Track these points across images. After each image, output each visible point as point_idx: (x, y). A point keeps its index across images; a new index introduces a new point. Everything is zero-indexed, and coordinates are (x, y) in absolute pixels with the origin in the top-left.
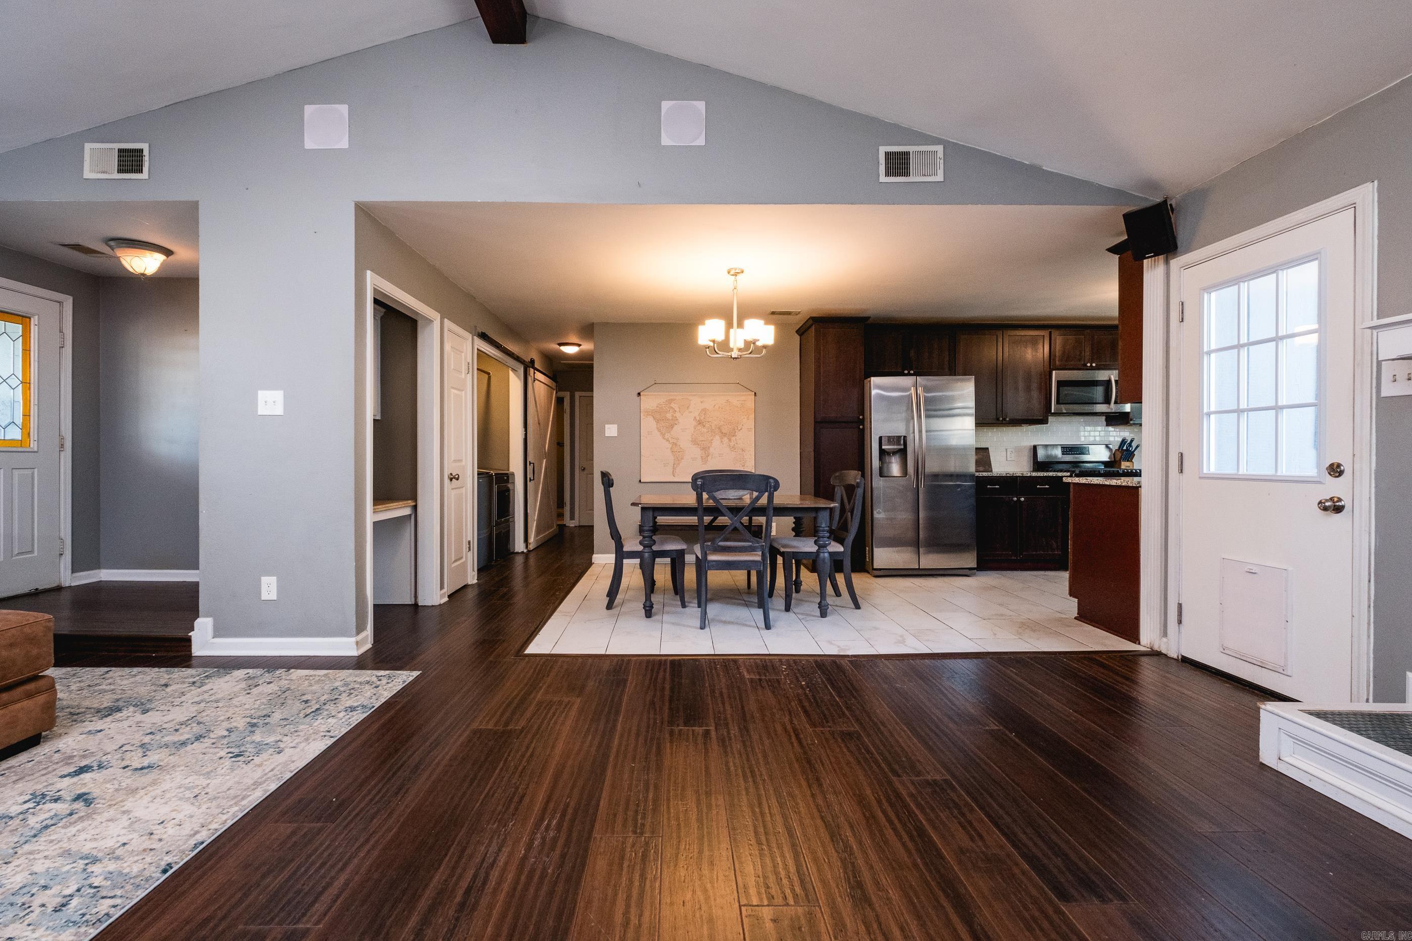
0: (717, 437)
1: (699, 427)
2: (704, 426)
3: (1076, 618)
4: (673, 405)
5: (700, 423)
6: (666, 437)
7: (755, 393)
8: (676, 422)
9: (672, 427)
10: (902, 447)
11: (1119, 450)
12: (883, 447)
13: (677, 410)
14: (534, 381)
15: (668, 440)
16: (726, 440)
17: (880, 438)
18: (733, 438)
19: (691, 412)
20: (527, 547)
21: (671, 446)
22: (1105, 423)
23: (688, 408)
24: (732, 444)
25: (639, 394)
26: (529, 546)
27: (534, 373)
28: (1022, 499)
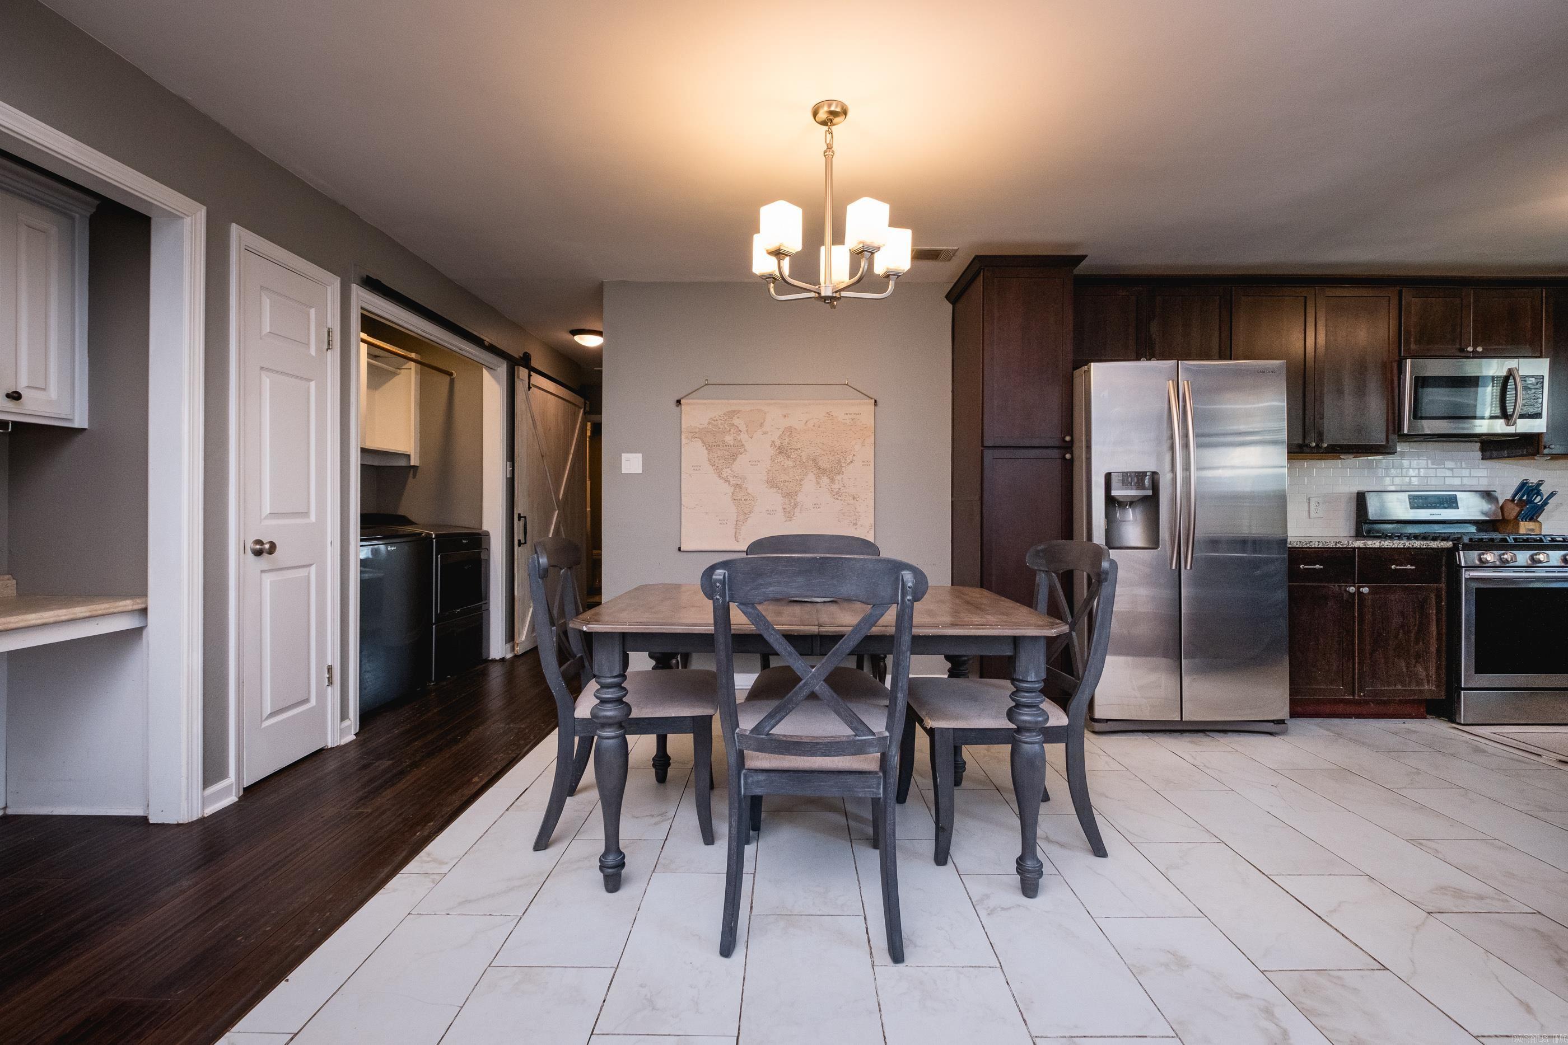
0: (811, 476)
1: (780, 458)
2: (789, 457)
4: (736, 421)
5: (781, 450)
6: (724, 475)
7: (876, 401)
8: (742, 450)
9: (734, 457)
10: (1150, 493)
11: (1513, 500)
12: (1114, 493)
13: (743, 428)
14: (529, 388)
15: (726, 480)
16: (825, 480)
17: (1108, 477)
18: (838, 477)
19: (766, 433)
20: (513, 649)
21: (732, 490)
22: (1479, 454)
23: (761, 425)
24: (836, 487)
25: (679, 402)
26: (516, 649)
27: (530, 376)
28: (1365, 590)
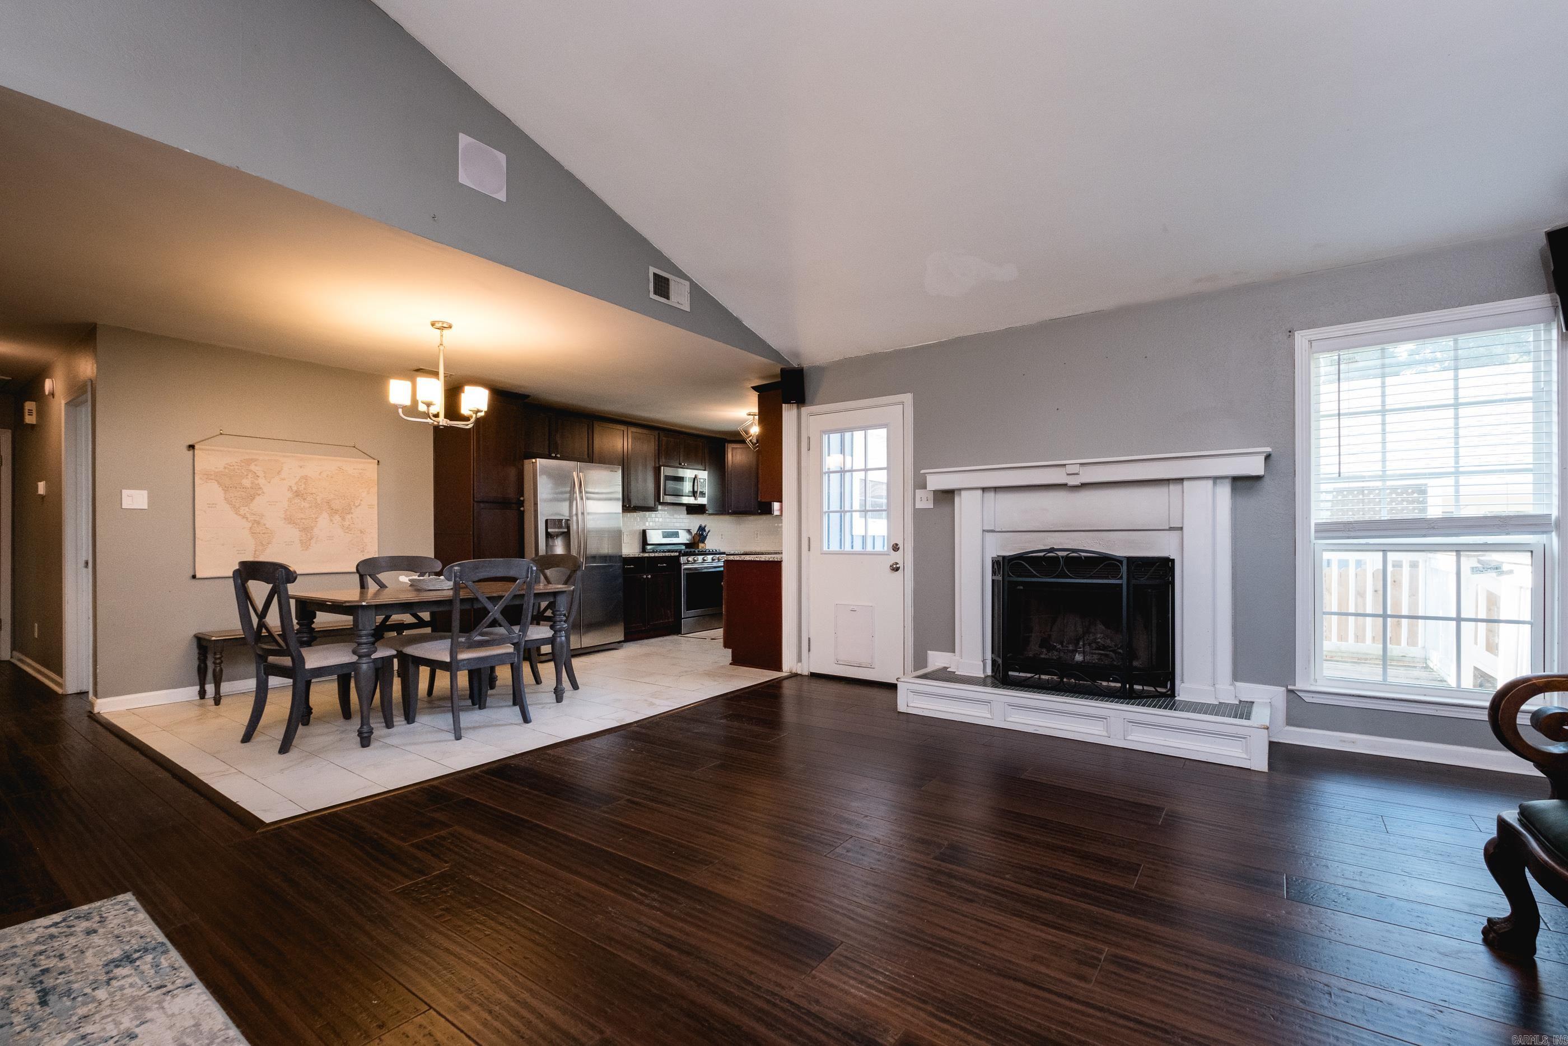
0: (325, 515)
1: (297, 500)
2: (305, 499)
3: (730, 664)
4: (252, 467)
5: (298, 494)
6: (242, 512)
7: (378, 462)
8: (260, 492)
9: (252, 498)
10: (566, 530)
11: (697, 534)
12: (549, 530)
13: (260, 474)
15: (244, 517)
16: (337, 518)
17: (547, 521)
18: (349, 516)
19: (284, 479)
21: (250, 525)
22: (686, 512)
23: (279, 473)
24: (347, 523)
25: (192, 447)
28: (649, 576)
